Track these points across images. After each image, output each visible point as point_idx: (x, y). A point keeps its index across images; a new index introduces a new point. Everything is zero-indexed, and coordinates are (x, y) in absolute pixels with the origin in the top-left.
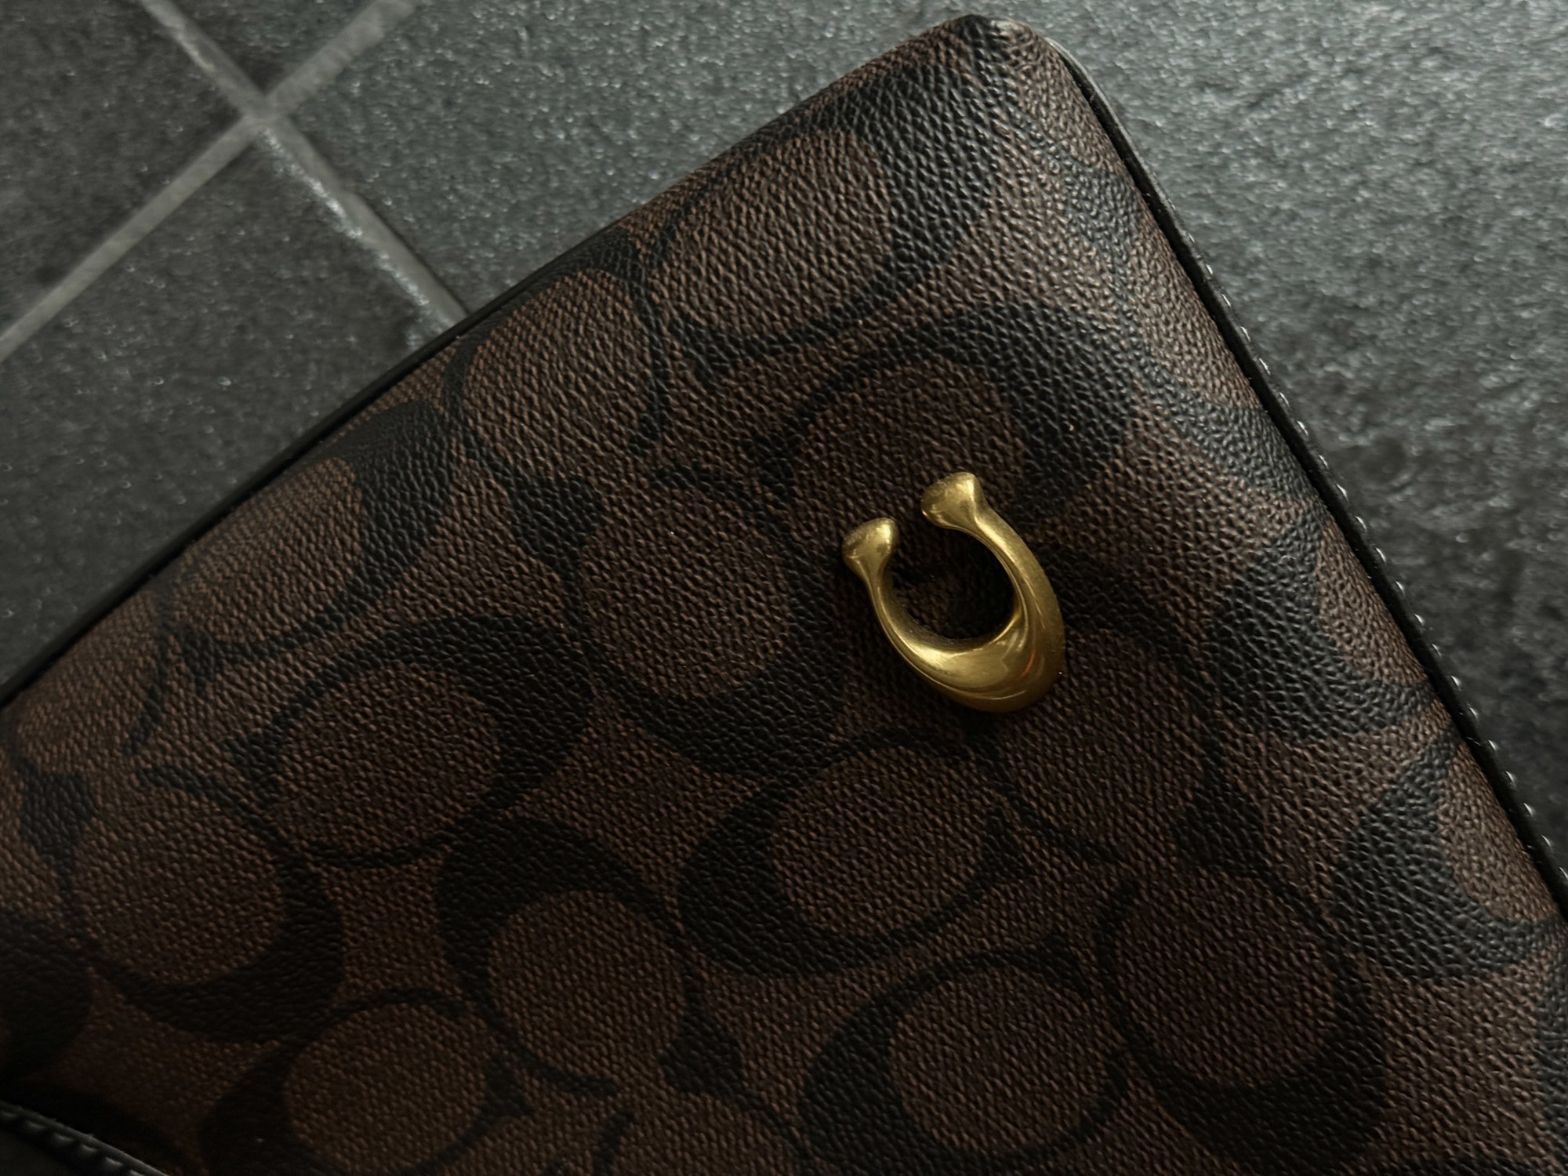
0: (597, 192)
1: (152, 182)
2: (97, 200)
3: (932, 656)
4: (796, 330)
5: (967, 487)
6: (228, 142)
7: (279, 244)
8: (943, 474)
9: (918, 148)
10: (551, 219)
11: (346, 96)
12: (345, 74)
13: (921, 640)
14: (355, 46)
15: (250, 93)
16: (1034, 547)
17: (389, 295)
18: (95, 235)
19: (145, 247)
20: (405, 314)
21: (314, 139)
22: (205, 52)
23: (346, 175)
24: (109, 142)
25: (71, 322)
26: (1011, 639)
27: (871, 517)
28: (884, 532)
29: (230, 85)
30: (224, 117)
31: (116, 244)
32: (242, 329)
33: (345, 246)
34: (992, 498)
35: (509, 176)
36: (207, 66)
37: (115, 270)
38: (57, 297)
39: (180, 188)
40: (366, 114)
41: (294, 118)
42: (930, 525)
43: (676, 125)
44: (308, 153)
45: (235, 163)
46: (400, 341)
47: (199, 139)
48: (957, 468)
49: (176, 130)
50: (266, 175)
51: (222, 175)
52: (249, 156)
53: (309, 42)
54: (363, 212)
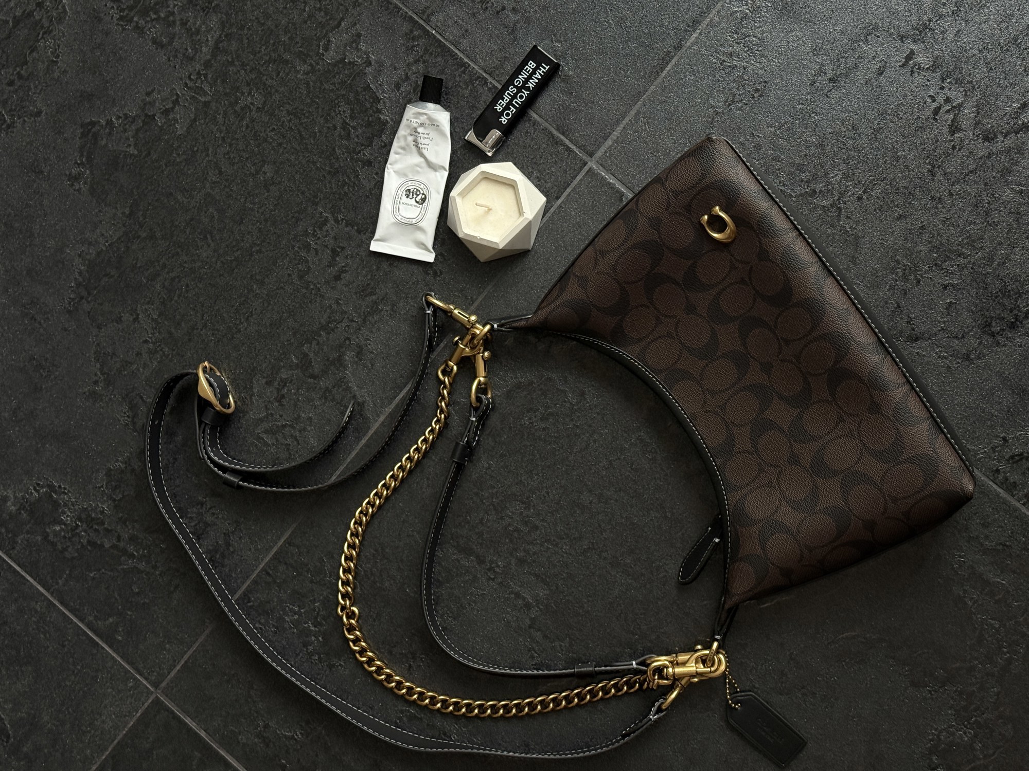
0: (654, 166)
1: (574, 178)
2: (564, 183)
3: (716, 235)
4: (688, 188)
5: (717, 208)
6: (586, 168)
7: (597, 185)
8: (713, 207)
9: (703, 158)
10: (647, 172)
11: (606, 156)
12: (606, 152)
13: (714, 233)
14: (607, 146)
15: (589, 158)
16: (729, 216)
17: (618, 191)
18: (565, 189)
19: (574, 189)
20: (622, 195)
21: (601, 165)
22: (580, 152)
23: (608, 171)
24: (565, 171)
25: (563, 205)
26: (728, 231)
27: (704, 215)
28: (706, 217)
29: (585, 158)
30: (585, 164)
31: (569, 190)
32: (593, 202)
33: (610, 184)
34: (721, 209)
35: (638, 166)
36: (581, 155)
37: (569, 194)
38: (560, 201)
39: (579, 178)
40: (610, 158)
41: (597, 162)
42: (713, 215)
43: (668, 151)
44: (601, 168)
45: (588, 172)
46: (621, 200)
47: (581, 168)
48: (716, 205)
49: (576, 168)
50: (594, 173)
51: (586, 174)
52: (590, 170)
53: (599, 147)
54: (612, 177)
